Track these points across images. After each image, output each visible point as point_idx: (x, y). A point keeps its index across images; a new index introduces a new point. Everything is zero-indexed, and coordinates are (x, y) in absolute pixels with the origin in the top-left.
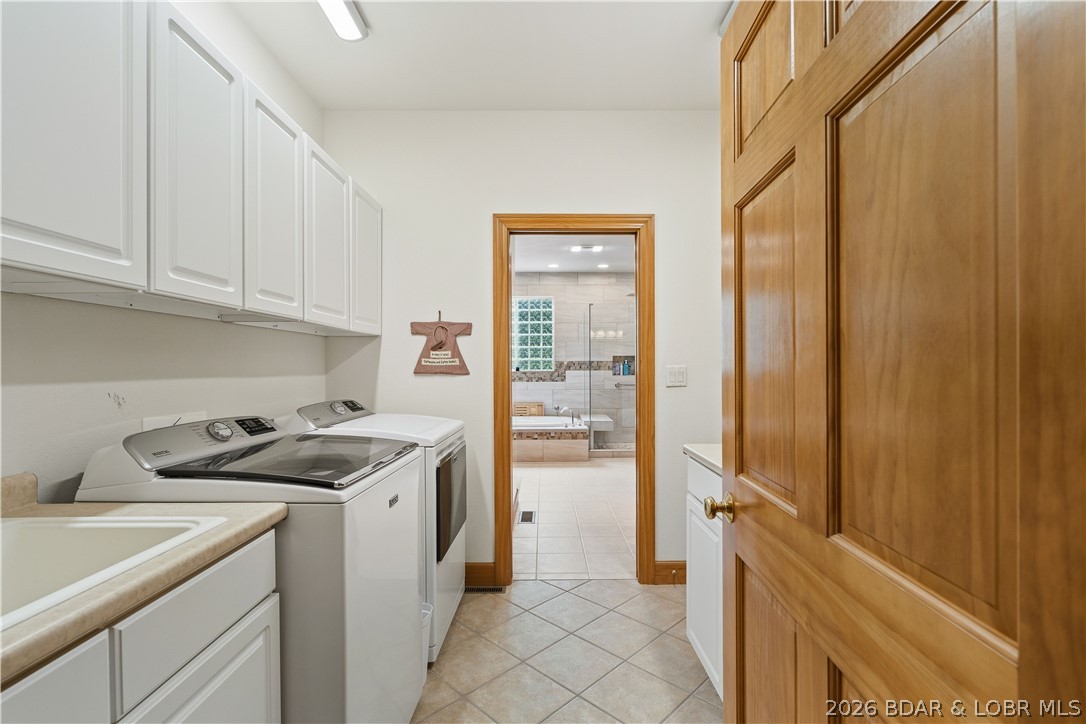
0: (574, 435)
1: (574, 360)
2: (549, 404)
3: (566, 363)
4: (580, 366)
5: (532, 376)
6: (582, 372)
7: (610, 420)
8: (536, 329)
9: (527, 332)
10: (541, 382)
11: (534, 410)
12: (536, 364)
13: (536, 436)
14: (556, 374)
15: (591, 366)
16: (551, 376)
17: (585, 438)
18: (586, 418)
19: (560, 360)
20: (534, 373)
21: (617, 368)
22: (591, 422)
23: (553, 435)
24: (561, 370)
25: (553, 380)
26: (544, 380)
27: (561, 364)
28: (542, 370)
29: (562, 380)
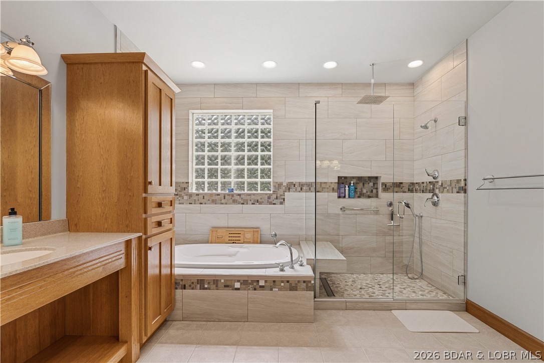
0: (292, 284)
1: (294, 180)
2: (267, 229)
3: (285, 184)
4: (302, 187)
5: (248, 197)
6: (303, 194)
7: (342, 257)
8: (253, 147)
9: (244, 151)
10: (257, 206)
11: (249, 236)
12: (252, 186)
13: (237, 285)
14: (275, 196)
15: (316, 188)
16: (269, 198)
17: (308, 289)
18: (309, 253)
19: (279, 180)
20: (249, 195)
21: (342, 190)
22: (316, 260)
23: (262, 283)
24: (280, 192)
25: (271, 203)
26: (261, 203)
27: (280, 185)
28: (259, 192)
29: (281, 203)
